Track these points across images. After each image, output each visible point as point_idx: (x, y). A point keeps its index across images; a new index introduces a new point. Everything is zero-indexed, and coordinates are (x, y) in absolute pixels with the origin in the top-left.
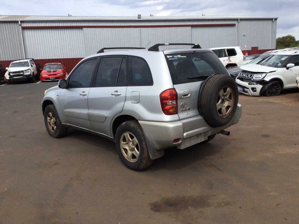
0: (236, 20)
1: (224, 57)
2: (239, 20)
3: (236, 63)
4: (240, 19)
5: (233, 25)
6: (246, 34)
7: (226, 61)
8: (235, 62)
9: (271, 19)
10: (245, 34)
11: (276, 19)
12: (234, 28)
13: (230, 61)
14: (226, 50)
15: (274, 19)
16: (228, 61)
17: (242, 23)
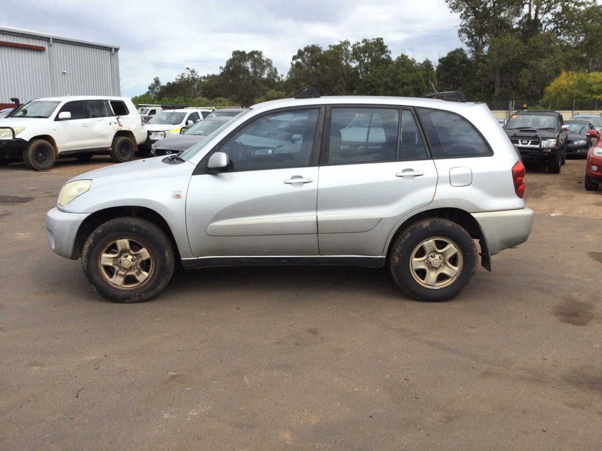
0: (47, 39)
1: (109, 116)
2: (51, 40)
3: (130, 130)
4: (53, 39)
5: (40, 50)
6: (67, 70)
7: (113, 124)
8: (129, 128)
9: (109, 49)
10: (65, 72)
11: (117, 50)
12: (42, 55)
13: (121, 126)
14: (109, 102)
15: (113, 49)
16: (118, 124)
17: (57, 47)
